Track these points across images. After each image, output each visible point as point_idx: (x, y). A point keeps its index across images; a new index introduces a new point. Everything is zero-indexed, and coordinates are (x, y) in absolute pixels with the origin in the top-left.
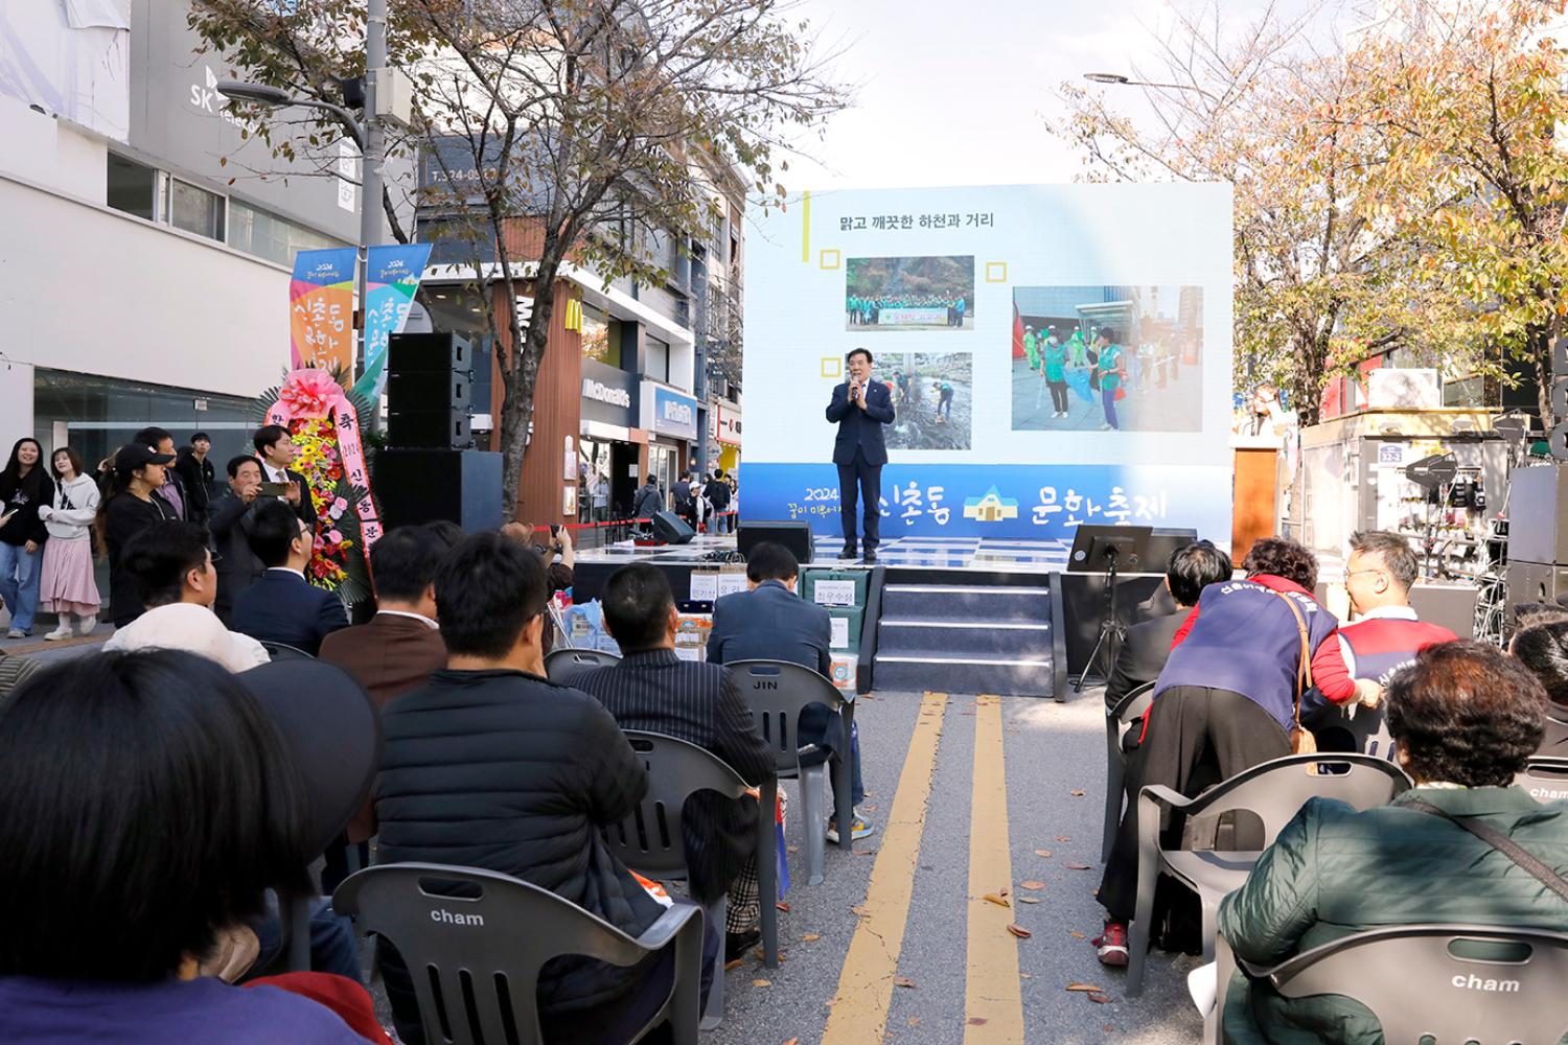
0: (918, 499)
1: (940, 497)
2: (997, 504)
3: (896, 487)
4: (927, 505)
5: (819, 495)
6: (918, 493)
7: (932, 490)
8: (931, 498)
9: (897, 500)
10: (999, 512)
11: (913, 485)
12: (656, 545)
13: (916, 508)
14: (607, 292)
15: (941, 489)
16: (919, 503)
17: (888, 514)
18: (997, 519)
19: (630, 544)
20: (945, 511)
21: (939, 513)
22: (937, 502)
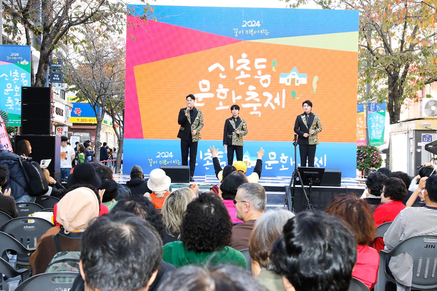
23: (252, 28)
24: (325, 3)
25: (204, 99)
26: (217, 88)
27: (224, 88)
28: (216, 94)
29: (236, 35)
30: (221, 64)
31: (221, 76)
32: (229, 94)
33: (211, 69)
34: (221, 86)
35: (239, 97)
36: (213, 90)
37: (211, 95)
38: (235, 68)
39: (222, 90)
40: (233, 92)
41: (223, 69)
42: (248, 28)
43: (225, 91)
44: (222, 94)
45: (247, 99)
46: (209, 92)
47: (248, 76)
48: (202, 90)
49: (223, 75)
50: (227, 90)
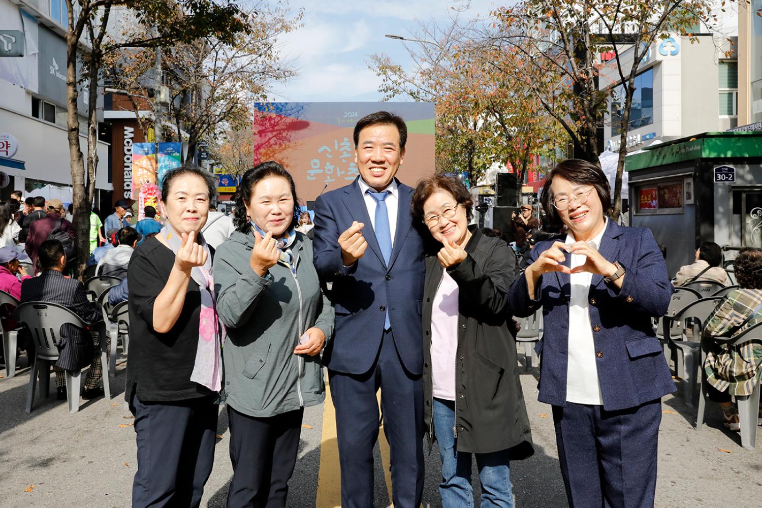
23: (351, 117)
24: (414, 93)
25: (315, 174)
26: (326, 165)
27: (331, 165)
28: (324, 169)
29: (339, 124)
30: (328, 146)
31: (328, 155)
32: (335, 170)
33: (320, 150)
34: (328, 164)
35: (343, 172)
36: (322, 167)
37: (321, 171)
38: (339, 149)
39: (329, 166)
40: (338, 169)
41: (329, 151)
42: (348, 118)
43: (332, 167)
44: (329, 170)
45: (349, 173)
46: (319, 168)
47: (349, 155)
48: (314, 167)
49: (330, 155)
50: (333, 167)
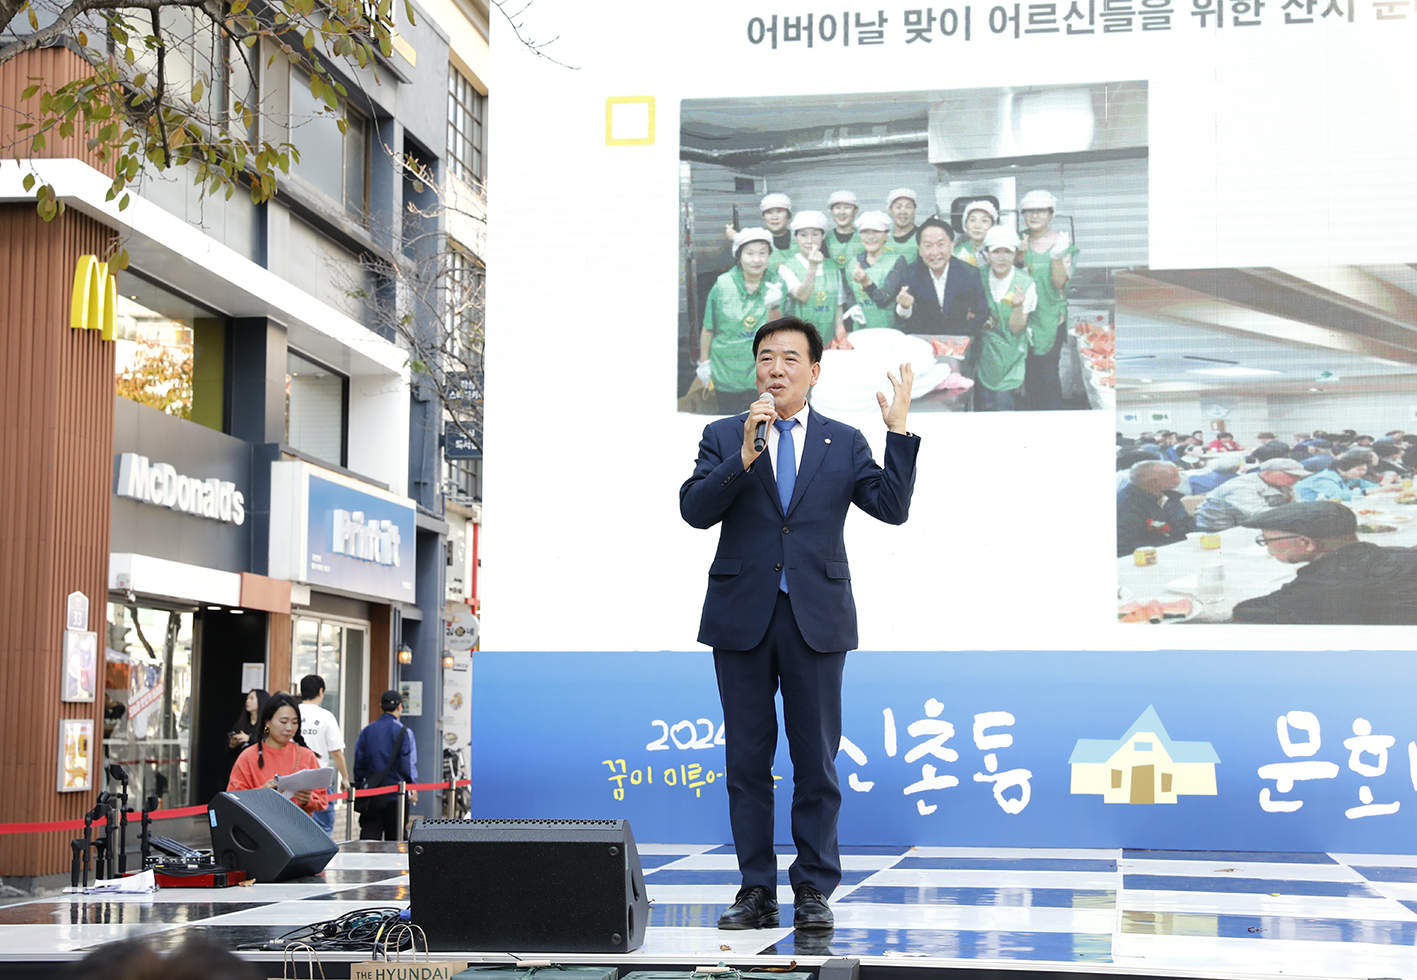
0: (946, 745)
1: (1006, 741)
2: (1160, 758)
3: (888, 714)
4: (970, 759)
5: (684, 736)
6: (947, 730)
7: (983, 721)
8: (982, 742)
9: (891, 749)
10: (1167, 782)
11: (934, 707)
12: (216, 883)
13: (943, 768)
14: (124, 204)
15: (1006, 719)
16: (951, 756)
17: (867, 787)
18: (1162, 798)
19: (140, 886)
20: (1021, 777)
21: (1004, 781)
22: (998, 752)
